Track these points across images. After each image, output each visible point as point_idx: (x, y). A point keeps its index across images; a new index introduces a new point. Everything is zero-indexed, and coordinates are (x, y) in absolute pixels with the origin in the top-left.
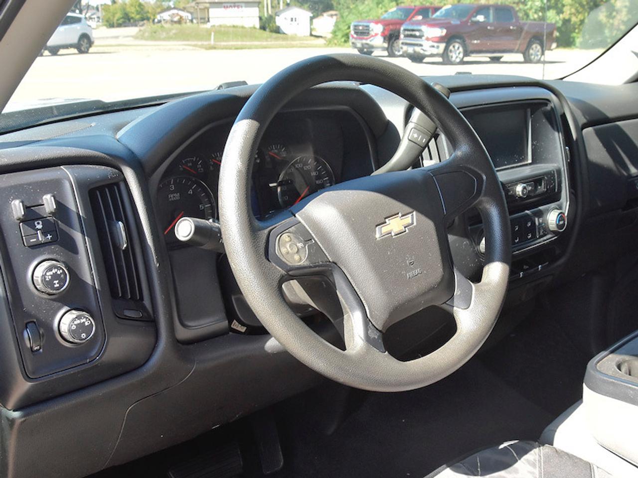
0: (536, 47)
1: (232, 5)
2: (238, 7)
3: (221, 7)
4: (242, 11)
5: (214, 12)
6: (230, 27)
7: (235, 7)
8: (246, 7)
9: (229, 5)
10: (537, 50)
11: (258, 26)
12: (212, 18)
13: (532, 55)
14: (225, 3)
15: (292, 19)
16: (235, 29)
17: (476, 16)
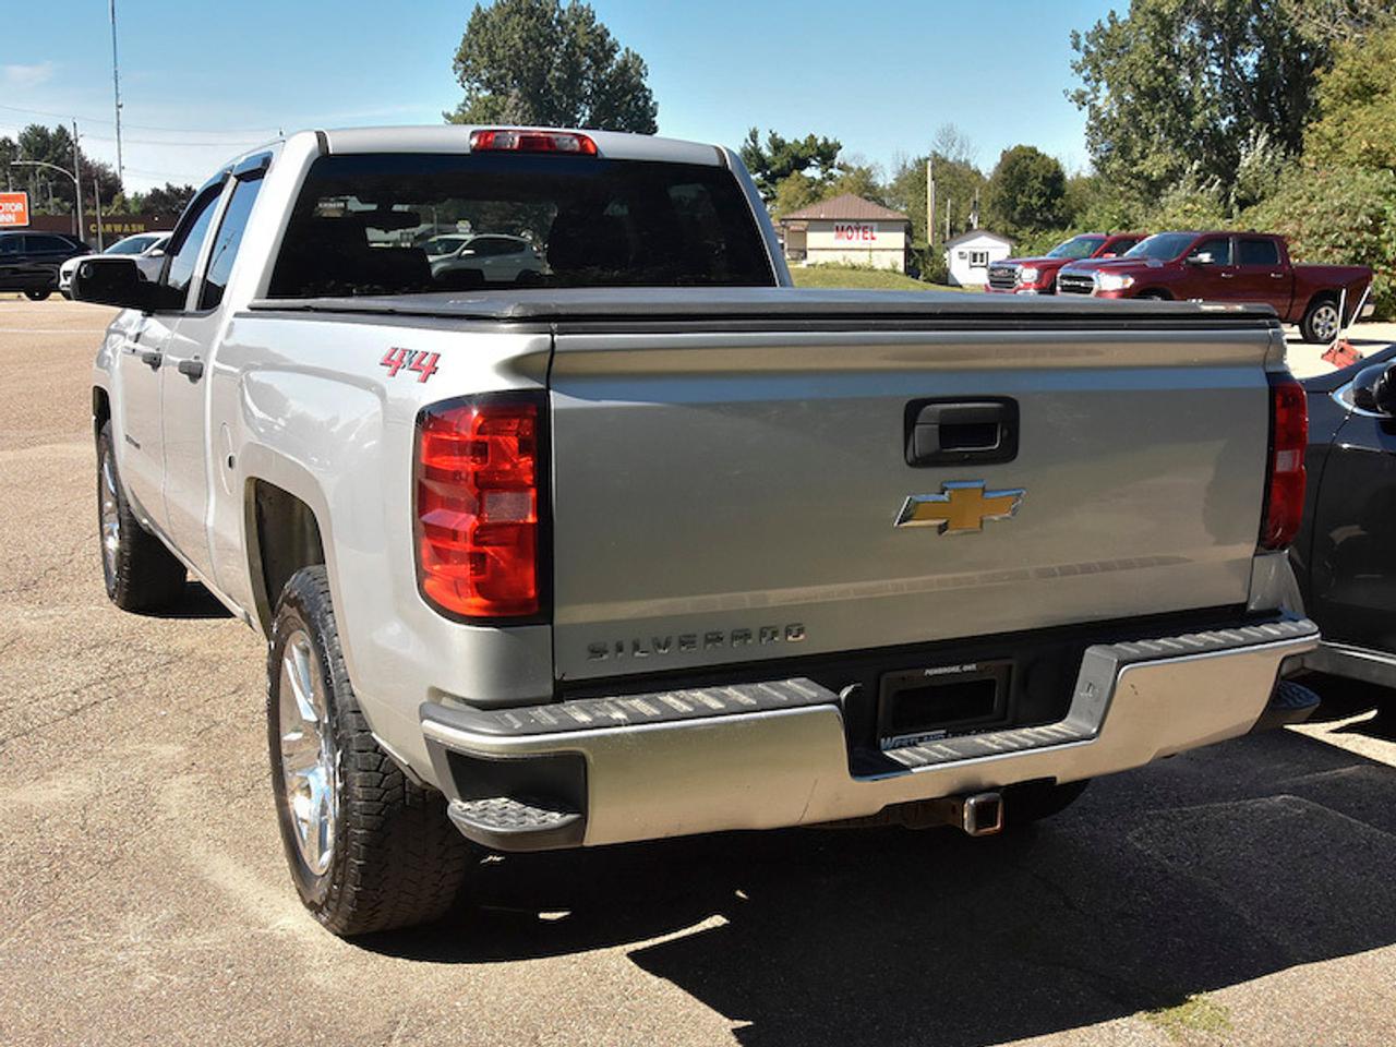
0: (1327, 312)
1: (853, 225)
2: (864, 229)
3: (831, 230)
4: (873, 238)
5: (814, 239)
6: (845, 268)
7: (858, 229)
8: (880, 230)
9: (846, 225)
10: (1329, 317)
11: (901, 268)
12: (810, 249)
13: (1317, 326)
14: (838, 220)
15: (975, 255)
16: (853, 273)
17: (1196, 255)
